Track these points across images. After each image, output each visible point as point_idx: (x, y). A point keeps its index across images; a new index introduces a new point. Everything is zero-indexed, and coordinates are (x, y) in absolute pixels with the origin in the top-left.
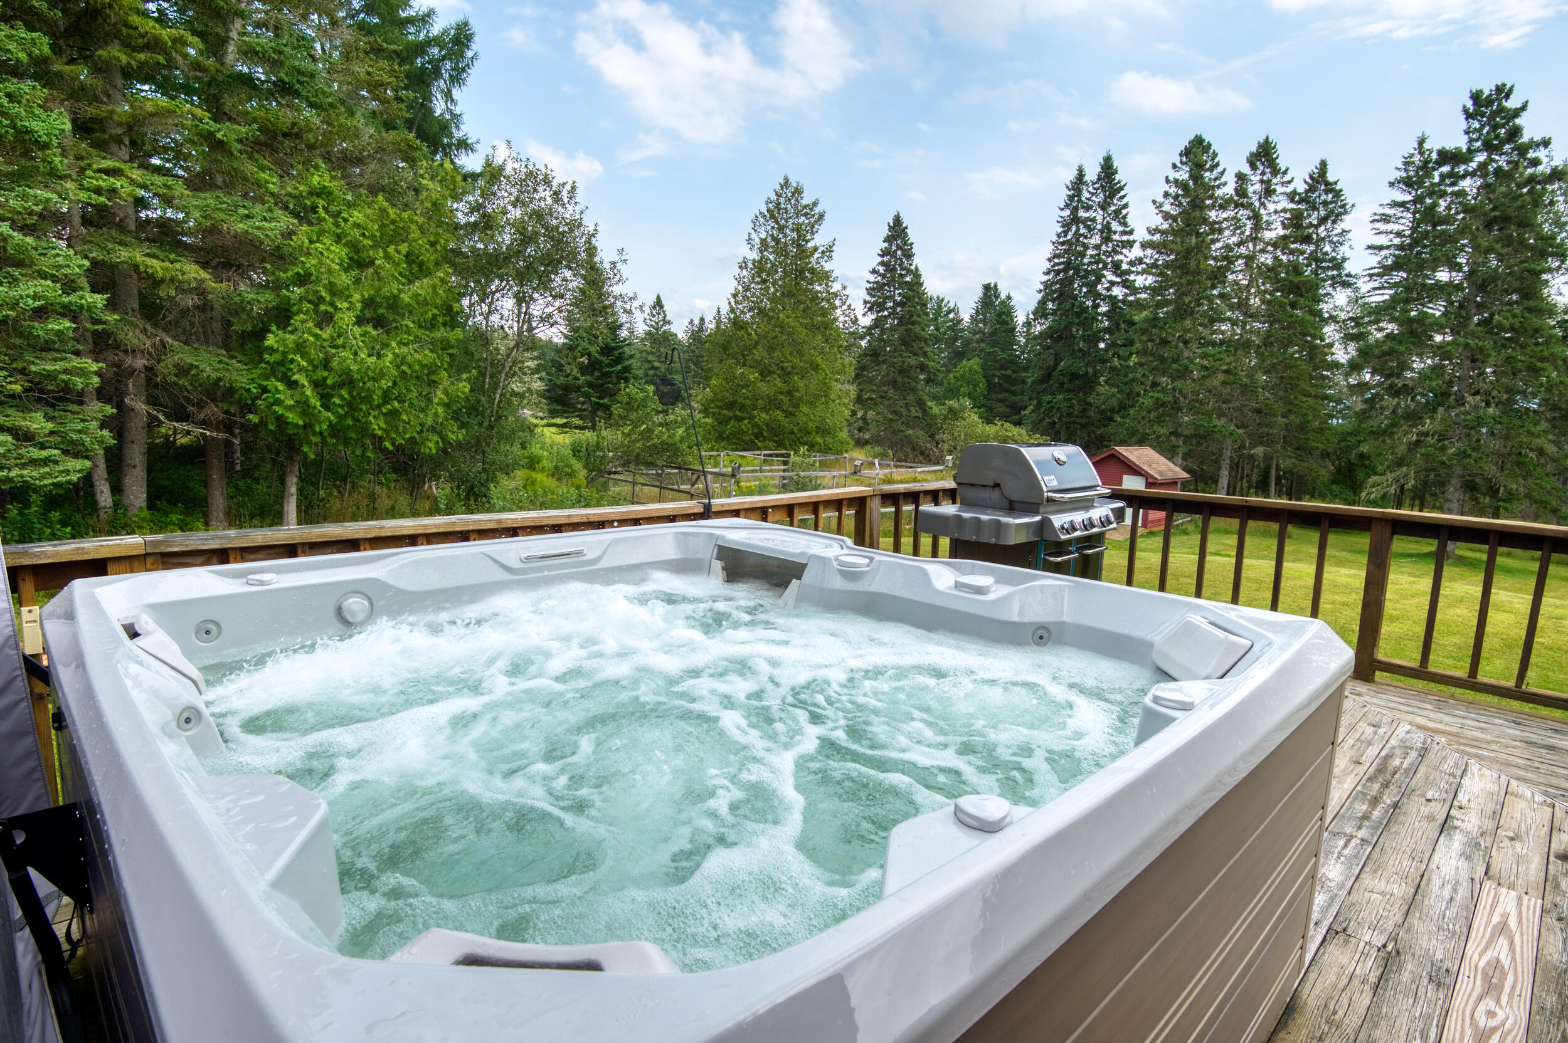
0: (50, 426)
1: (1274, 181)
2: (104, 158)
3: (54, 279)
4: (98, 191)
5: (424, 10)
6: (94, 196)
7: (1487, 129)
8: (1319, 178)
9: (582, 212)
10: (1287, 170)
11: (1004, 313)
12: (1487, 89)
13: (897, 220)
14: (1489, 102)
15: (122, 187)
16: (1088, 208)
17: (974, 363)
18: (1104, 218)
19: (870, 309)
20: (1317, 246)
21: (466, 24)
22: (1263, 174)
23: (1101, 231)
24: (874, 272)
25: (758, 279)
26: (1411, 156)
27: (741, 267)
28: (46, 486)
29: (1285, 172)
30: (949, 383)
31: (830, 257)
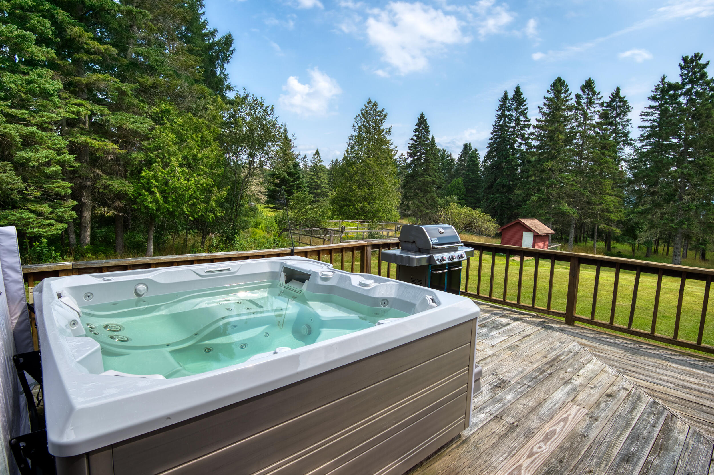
0: (51, 210)
1: (594, 98)
2: (76, 98)
3: (54, 150)
4: (73, 113)
5: (212, 30)
6: (71, 115)
7: (691, 73)
8: (616, 96)
9: (276, 118)
10: (599, 93)
11: (473, 157)
12: (690, 55)
13: (422, 116)
14: (692, 61)
15: (83, 111)
16: (509, 110)
17: (460, 180)
18: (516, 115)
19: (410, 156)
20: (616, 127)
21: (230, 35)
22: (588, 94)
23: (515, 120)
24: (412, 139)
25: (358, 144)
26: (659, 85)
27: (350, 139)
28: (48, 235)
29: (598, 94)
30: (448, 189)
31: (389, 134)
